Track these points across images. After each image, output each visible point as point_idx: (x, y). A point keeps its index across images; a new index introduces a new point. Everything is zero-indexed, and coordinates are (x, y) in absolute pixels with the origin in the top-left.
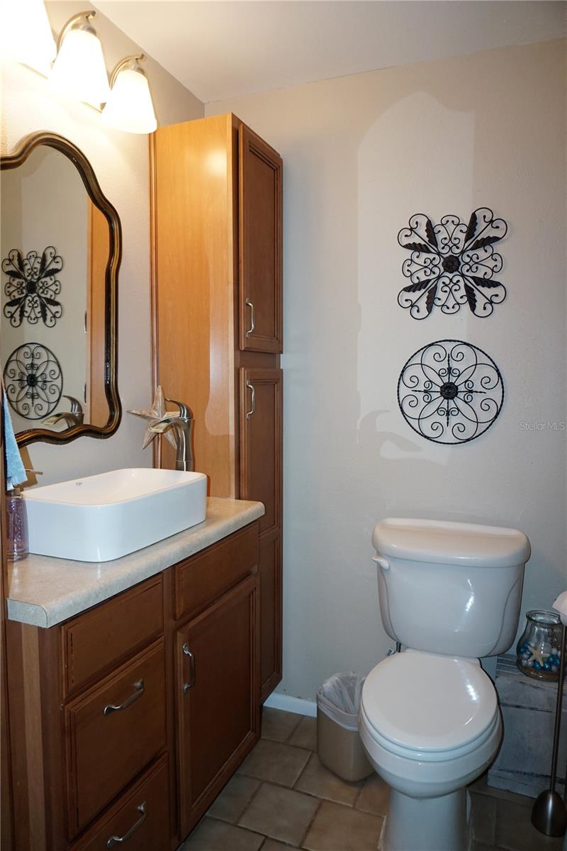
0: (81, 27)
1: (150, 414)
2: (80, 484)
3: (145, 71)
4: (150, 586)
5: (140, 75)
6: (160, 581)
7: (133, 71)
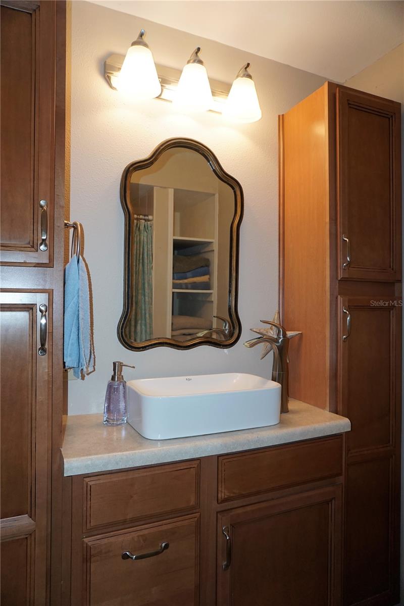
0: (192, 61)
1: (267, 332)
2: (189, 380)
3: (251, 75)
4: (179, 468)
5: (249, 79)
6: (196, 466)
7: (244, 78)
